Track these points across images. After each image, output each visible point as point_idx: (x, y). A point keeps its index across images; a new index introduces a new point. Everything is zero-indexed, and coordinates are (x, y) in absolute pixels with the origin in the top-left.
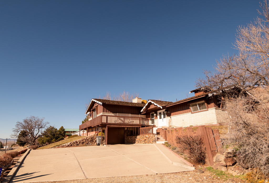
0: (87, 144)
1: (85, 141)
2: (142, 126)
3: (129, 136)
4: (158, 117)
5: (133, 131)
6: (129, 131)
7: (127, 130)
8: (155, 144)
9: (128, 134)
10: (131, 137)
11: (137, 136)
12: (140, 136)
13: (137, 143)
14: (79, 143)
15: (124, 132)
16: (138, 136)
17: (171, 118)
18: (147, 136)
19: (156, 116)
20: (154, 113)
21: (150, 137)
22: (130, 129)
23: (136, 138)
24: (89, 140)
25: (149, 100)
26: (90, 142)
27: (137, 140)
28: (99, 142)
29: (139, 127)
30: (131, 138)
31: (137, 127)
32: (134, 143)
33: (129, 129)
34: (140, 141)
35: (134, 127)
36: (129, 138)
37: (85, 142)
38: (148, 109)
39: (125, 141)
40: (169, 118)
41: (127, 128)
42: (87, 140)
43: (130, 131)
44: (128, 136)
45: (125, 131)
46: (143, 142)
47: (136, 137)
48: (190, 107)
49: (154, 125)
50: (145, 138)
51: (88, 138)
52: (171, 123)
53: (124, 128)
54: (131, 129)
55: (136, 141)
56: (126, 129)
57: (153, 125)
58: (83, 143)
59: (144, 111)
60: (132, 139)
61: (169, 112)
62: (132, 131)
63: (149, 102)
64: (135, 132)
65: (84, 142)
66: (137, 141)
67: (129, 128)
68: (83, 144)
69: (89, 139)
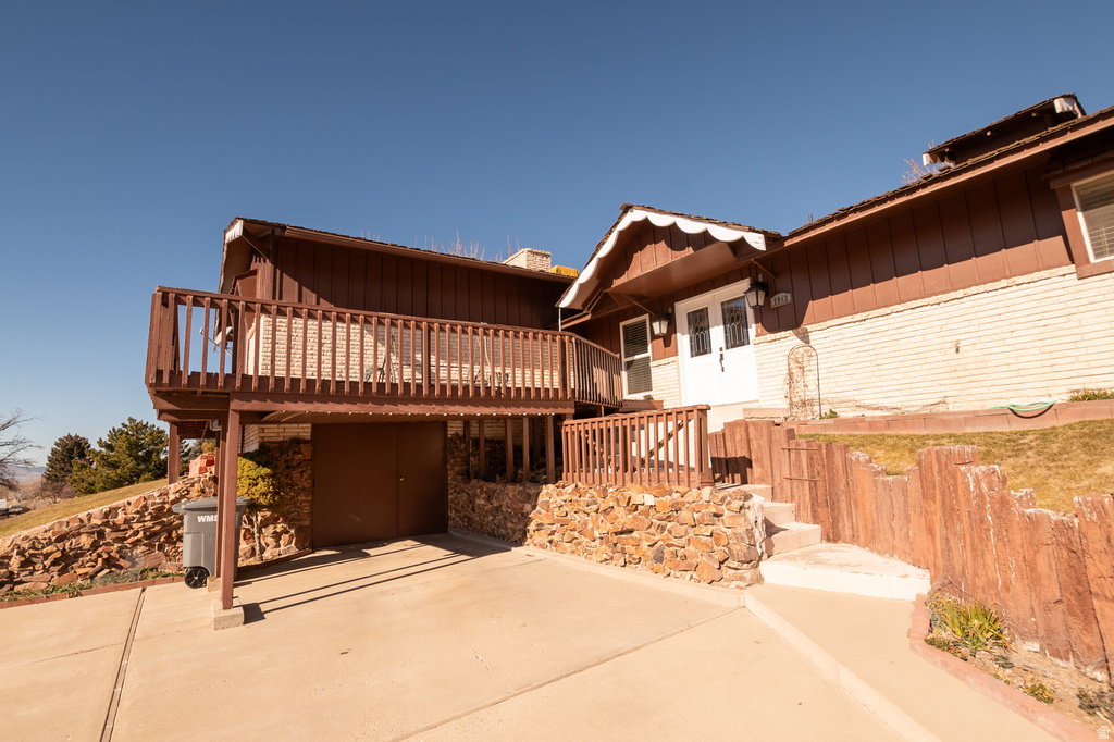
0: (110, 562)
1: (85, 541)
2: (577, 405)
3: (474, 481)
4: (683, 340)
5: (501, 442)
6: (476, 442)
7: (463, 438)
8: (756, 587)
9: (468, 463)
10: (492, 486)
11: (538, 482)
12: (570, 488)
13: (543, 546)
14: (23, 565)
15: (445, 449)
16: (548, 491)
17: (805, 338)
18: (649, 500)
19: (667, 340)
20: (646, 317)
21: (685, 514)
22: (481, 429)
23: (532, 499)
24: (136, 526)
25: (627, 209)
26: (140, 549)
27: (538, 516)
28: (196, 554)
29: (560, 411)
30: (489, 499)
31: (543, 418)
32: (518, 536)
33: (474, 430)
34: (570, 535)
35: (515, 417)
36: (475, 495)
37: (95, 546)
38: (617, 282)
39: (452, 514)
40: (788, 340)
41: (467, 421)
42: (116, 528)
43: (487, 441)
44: (467, 475)
45: (449, 445)
46: (604, 550)
47: (532, 491)
48: (1065, 214)
49: (649, 398)
50: (620, 512)
51: (121, 517)
52: (811, 378)
53: (441, 423)
54: (489, 431)
55: (532, 526)
56: (454, 429)
57: (640, 396)
58: (66, 561)
59: (584, 305)
60: (498, 509)
61: (783, 298)
62: (497, 445)
63: (624, 224)
64: (518, 449)
65: (76, 557)
66: (540, 527)
67: (482, 420)
68: (61, 573)
69: (126, 521)
